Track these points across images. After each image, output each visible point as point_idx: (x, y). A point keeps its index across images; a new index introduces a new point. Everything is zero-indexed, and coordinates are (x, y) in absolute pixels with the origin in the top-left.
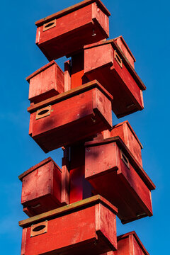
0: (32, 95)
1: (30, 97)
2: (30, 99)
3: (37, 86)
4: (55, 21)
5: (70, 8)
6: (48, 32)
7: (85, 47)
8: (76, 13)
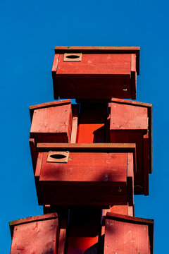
0: (35, 128)
1: (32, 131)
2: (31, 133)
3: (43, 122)
4: (80, 55)
5: (103, 48)
6: (70, 64)
7: (113, 99)
8: (109, 57)
